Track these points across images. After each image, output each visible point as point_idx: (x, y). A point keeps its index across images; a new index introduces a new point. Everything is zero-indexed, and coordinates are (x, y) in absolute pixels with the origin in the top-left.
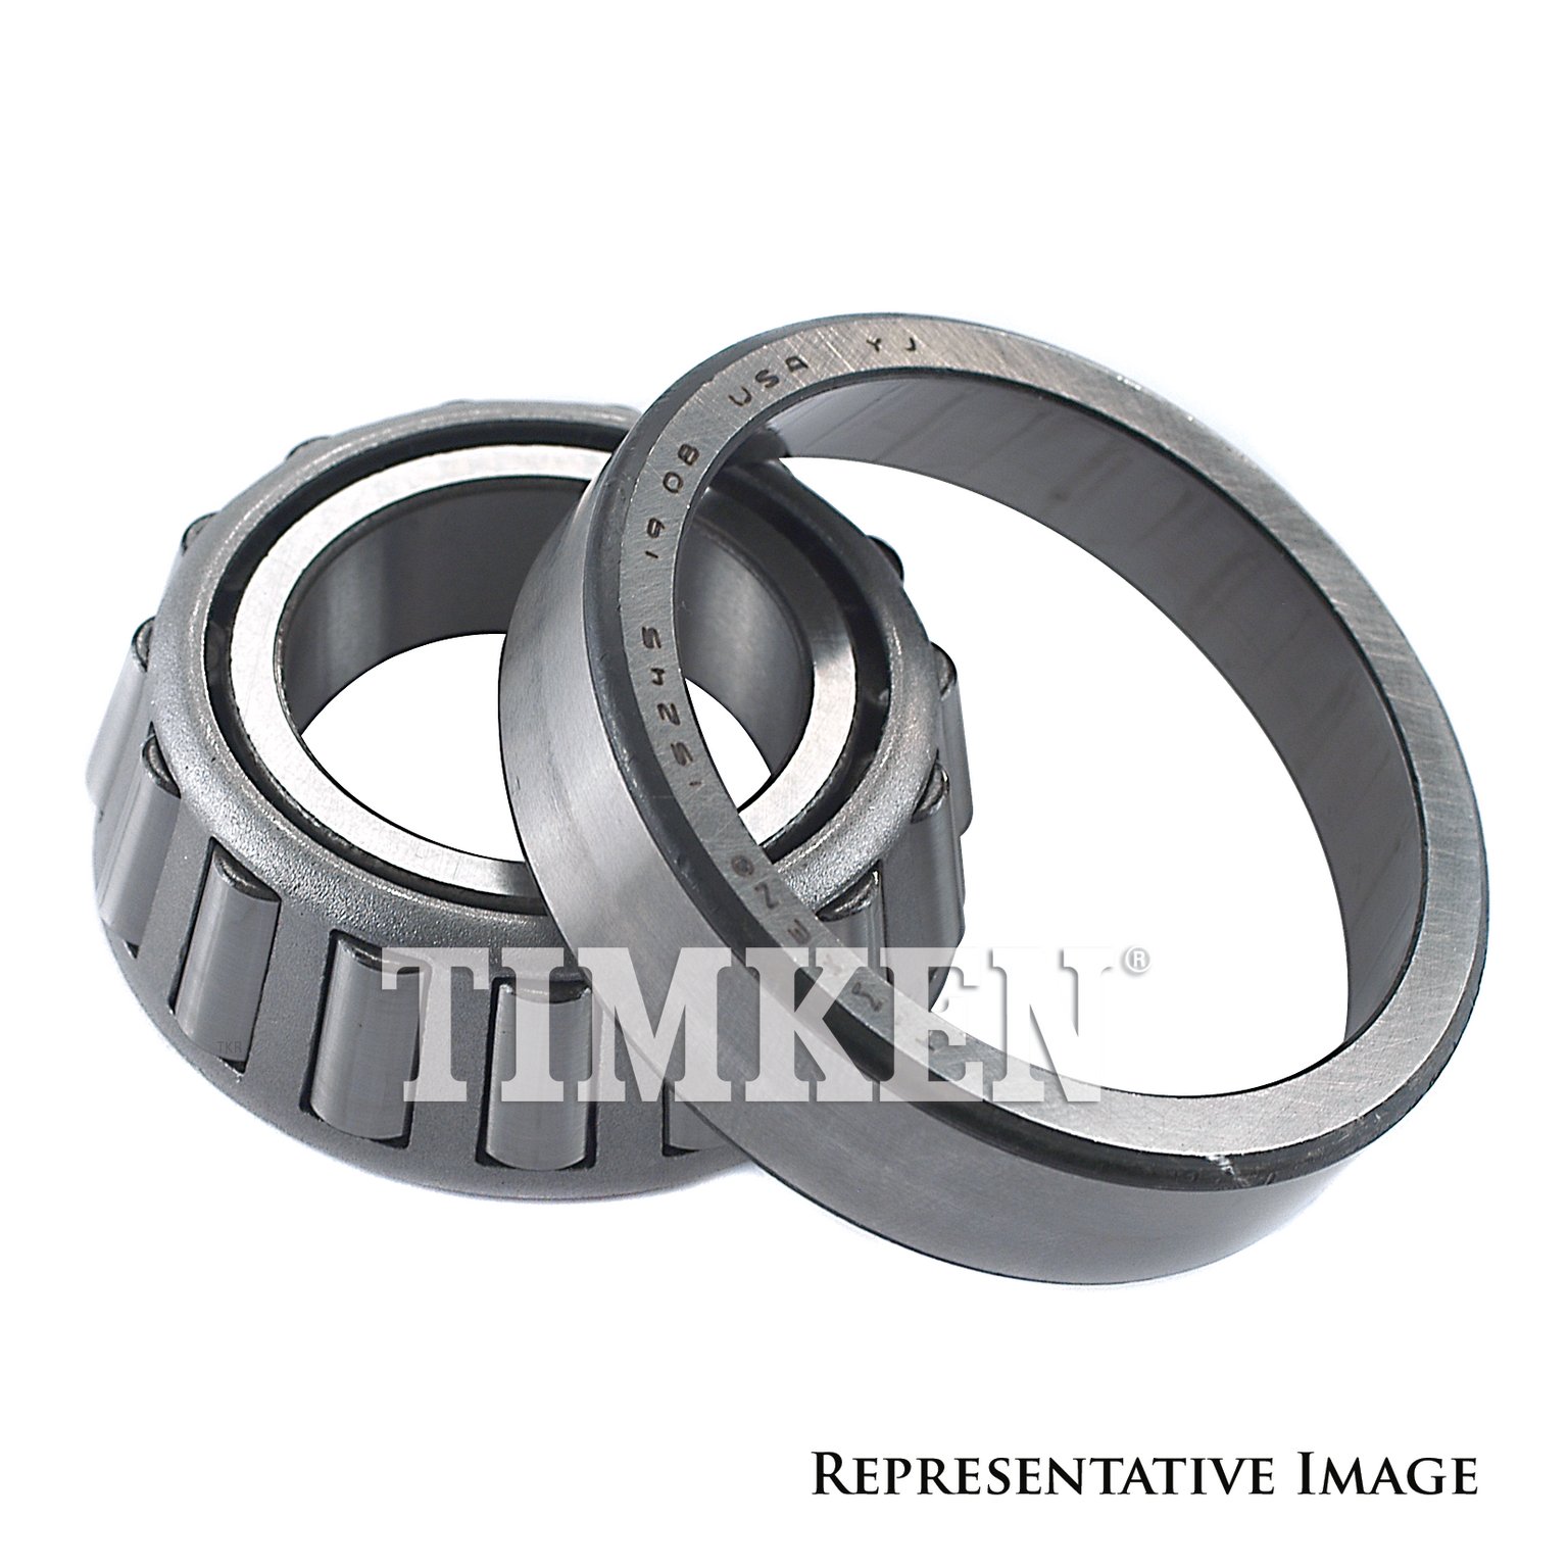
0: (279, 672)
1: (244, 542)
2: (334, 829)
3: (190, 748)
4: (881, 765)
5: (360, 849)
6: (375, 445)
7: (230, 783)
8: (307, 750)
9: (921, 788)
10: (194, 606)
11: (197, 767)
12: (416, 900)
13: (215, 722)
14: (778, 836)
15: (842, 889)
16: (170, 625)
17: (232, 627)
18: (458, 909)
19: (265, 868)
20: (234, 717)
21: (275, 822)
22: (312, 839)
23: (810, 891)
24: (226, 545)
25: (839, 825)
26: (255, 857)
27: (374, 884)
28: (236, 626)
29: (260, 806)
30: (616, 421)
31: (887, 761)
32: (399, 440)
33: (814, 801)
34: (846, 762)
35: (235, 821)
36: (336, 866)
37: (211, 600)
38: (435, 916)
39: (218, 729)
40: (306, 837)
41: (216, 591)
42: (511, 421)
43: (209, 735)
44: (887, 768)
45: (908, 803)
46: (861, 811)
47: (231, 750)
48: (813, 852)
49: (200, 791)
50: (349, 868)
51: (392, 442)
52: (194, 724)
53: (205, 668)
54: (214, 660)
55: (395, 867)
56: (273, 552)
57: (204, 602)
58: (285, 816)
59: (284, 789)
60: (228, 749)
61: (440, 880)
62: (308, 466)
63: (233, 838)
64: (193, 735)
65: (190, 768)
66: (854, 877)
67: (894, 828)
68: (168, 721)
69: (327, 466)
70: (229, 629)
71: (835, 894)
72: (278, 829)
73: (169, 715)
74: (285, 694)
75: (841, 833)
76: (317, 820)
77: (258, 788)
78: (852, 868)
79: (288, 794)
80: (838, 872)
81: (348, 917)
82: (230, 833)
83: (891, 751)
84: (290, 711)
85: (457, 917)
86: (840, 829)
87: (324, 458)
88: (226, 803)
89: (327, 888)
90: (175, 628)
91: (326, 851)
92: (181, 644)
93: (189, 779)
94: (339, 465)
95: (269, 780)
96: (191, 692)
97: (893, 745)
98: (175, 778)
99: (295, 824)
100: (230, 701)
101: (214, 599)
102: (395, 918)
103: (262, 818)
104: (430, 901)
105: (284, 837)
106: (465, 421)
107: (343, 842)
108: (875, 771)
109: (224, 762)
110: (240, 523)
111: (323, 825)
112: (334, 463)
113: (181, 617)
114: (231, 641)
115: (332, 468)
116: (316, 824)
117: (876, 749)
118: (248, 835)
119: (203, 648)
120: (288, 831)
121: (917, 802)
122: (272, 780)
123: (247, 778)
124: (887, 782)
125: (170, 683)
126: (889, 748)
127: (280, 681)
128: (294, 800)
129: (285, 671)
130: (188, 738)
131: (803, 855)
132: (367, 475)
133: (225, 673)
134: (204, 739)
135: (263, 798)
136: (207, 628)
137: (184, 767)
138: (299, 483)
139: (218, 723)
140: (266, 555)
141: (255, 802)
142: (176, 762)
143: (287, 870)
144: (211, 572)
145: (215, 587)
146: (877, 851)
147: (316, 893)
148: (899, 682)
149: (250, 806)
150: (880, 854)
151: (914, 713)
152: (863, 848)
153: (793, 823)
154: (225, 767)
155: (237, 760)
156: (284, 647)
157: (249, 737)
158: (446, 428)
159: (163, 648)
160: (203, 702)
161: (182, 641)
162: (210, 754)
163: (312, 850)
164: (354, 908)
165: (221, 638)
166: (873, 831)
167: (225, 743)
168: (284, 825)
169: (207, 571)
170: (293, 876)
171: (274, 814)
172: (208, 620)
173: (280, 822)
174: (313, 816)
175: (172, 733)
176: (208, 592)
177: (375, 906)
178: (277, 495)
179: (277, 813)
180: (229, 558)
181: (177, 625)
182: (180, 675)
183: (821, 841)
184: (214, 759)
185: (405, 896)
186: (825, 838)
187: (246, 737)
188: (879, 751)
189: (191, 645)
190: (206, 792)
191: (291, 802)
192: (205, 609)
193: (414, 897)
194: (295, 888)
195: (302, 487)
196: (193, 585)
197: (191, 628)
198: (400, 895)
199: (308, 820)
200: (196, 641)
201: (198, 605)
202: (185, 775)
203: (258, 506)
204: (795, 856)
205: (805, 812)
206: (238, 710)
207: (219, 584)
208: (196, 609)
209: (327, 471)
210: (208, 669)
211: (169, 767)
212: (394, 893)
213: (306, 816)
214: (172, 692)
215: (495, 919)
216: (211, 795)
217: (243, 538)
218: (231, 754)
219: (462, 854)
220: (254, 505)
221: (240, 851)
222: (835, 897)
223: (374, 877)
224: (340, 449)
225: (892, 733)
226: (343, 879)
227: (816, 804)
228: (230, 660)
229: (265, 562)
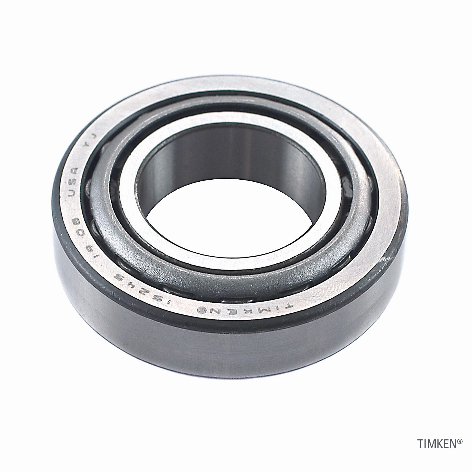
0: (137, 195)
1: (121, 151)
2: (159, 250)
3: (106, 223)
4: (351, 217)
5: (168, 256)
6: (166, 114)
7: (121, 235)
8: (148, 222)
9: (366, 225)
10: (105, 174)
11: (109, 230)
12: (189, 272)
13: (114, 214)
14: (316, 244)
15: (339, 261)
16: (97, 181)
17: (119, 181)
18: (204, 275)
19: (134, 264)
20: (122, 212)
21: (138, 248)
22: (151, 253)
23: (328, 262)
24: (115, 152)
25: (337, 238)
26: (131, 260)
27: (174, 268)
28: (121, 180)
29: (132, 242)
30: (251, 102)
31: (353, 216)
32: (175, 112)
33: (328, 232)
34: (339, 217)
35: (123, 248)
36: (160, 262)
37: (111, 172)
38: (196, 277)
39: (115, 216)
40: (149, 252)
41: (113, 168)
42: (214, 104)
43: (112, 219)
44: (353, 218)
45: (361, 229)
46: (345, 233)
47: (121, 223)
48: (328, 248)
49: (110, 238)
50: (164, 262)
51: (172, 113)
52: (107, 215)
53: (110, 196)
54: (113, 192)
55: (181, 262)
56: (132, 153)
57: (109, 172)
58: (141, 245)
59: (140, 236)
60: (119, 223)
61: (197, 265)
62: (143, 123)
63: (123, 254)
64: (107, 219)
65: (106, 230)
66: (344, 256)
67: (357, 239)
68: (98, 214)
69: (150, 123)
70: (118, 181)
71: (337, 263)
72: (139, 250)
73: (98, 212)
74: (139, 203)
75: (338, 242)
76: (153, 247)
77: (131, 236)
78: (343, 254)
79: (142, 238)
80: (338, 255)
81: (165, 280)
82: (122, 253)
83: (354, 212)
84: (141, 209)
85: (204, 278)
86: (338, 240)
87: (148, 120)
88: (120, 242)
89: (157, 270)
90: (99, 182)
91: (156, 257)
92: (101, 187)
93: (106, 234)
94: (153, 122)
95: (135, 233)
96: (105, 204)
97: (355, 210)
98: (101, 234)
99: (144, 248)
100: (120, 206)
101: (112, 171)
102: (182, 279)
103: (133, 247)
104: (194, 272)
105: (141, 252)
106: (198, 104)
107: (162, 254)
108: (349, 219)
109: (118, 228)
110: (120, 144)
111: (155, 248)
112: (152, 122)
113: (101, 178)
114: (119, 185)
115: (152, 123)
116: (152, 248)
117: (349, 212)
118: (128, 253)
119: (109, 188)
120: (142, 250)
121: (364, 229)
122: (136, 233)
123: (127, 233)
124: (354, 223)
125: (98, 201)
126: (354, 211)
127: (137, 198)
128: (144, 240)
129: (139, 195)
130: (105, 220)
131: (325, 250)
132: (164, 125)
133: (118, 197)
134: (111, 220)
135: (133, 239)
136: (110, 181)
137: (104, 230)
138: (140, 129)
139: (116, 214)
140: (130, 154)
141: (130, 241)
142: (101, 229)
143: (143, 264)
144: (110, 162)
145: (112, 167)
146: (351, 247)
147: (153, 272)
148: (356, 187)
149: (128, 242)
150: (352, 248)
151: (362, 198)
152: (346, 246)
153: (321, 239)
154: (119, 229)
155: (123, 227)
156: (138, 186)
157: (127, 219)
158: (192, 107)
159: (95, 189)
160: (110, 207)
161: (101, 186)
162: (113, 225)
163: (151, 257)
164: (167, 276)
165: (115, 184)
166: (350, 240)
167: (118, 221)
168: (141, 248)
169: (109, 161)
170: (145, 266)
171: (137, 245)
172: (110, 178)
173: (139, 248)
174: (151, 245)
175: (99, 219)
176: (110, 169)
177: (174, 275)
178: (132, 134)
179: (138, 244)
180: (117, 157)
181: (99, 181)
182: (101, 198)
183: (331, 245)
184: (115, 227)
185: (185, 271)
186: (333, 243)
187: (126, 219)
188: (350, 212)
189: (104, 187)
190: (112, 239)
191: (143, 241)
192: (109, 175)
193: (188, 271)
194: (146, 271)
195: (141, 130)
196: (104, 167)
197: (104, 182)
198: (183, 271)
199: (150, 247)
200: (106, 186)
201: (106, 173)
202: (105, 233)
203: (126, 138)
204: (322, 250)
205: (325, 235)
206: (123, 209)
207: (113, 166)
208: (106, 175)
209: (150, 124)
210: (111, 196)
211: (99, 230)
212: (181, 270)
213: (149, 245)
214: (98, 204)
215: (217, 277)
216: (114, 239)
217: (121, 149)
218: (121, 225)
219: (205, 256)
220: (124, 138)
221: (126, 258)
222: (337, 264)
223: (173, 265)
224: (154, 116)
225: (354, 206)
226: (163, 266)
227: (329, 232)
228: (119, 192)
229: (130, 158)
